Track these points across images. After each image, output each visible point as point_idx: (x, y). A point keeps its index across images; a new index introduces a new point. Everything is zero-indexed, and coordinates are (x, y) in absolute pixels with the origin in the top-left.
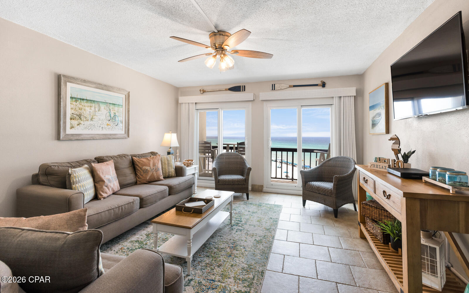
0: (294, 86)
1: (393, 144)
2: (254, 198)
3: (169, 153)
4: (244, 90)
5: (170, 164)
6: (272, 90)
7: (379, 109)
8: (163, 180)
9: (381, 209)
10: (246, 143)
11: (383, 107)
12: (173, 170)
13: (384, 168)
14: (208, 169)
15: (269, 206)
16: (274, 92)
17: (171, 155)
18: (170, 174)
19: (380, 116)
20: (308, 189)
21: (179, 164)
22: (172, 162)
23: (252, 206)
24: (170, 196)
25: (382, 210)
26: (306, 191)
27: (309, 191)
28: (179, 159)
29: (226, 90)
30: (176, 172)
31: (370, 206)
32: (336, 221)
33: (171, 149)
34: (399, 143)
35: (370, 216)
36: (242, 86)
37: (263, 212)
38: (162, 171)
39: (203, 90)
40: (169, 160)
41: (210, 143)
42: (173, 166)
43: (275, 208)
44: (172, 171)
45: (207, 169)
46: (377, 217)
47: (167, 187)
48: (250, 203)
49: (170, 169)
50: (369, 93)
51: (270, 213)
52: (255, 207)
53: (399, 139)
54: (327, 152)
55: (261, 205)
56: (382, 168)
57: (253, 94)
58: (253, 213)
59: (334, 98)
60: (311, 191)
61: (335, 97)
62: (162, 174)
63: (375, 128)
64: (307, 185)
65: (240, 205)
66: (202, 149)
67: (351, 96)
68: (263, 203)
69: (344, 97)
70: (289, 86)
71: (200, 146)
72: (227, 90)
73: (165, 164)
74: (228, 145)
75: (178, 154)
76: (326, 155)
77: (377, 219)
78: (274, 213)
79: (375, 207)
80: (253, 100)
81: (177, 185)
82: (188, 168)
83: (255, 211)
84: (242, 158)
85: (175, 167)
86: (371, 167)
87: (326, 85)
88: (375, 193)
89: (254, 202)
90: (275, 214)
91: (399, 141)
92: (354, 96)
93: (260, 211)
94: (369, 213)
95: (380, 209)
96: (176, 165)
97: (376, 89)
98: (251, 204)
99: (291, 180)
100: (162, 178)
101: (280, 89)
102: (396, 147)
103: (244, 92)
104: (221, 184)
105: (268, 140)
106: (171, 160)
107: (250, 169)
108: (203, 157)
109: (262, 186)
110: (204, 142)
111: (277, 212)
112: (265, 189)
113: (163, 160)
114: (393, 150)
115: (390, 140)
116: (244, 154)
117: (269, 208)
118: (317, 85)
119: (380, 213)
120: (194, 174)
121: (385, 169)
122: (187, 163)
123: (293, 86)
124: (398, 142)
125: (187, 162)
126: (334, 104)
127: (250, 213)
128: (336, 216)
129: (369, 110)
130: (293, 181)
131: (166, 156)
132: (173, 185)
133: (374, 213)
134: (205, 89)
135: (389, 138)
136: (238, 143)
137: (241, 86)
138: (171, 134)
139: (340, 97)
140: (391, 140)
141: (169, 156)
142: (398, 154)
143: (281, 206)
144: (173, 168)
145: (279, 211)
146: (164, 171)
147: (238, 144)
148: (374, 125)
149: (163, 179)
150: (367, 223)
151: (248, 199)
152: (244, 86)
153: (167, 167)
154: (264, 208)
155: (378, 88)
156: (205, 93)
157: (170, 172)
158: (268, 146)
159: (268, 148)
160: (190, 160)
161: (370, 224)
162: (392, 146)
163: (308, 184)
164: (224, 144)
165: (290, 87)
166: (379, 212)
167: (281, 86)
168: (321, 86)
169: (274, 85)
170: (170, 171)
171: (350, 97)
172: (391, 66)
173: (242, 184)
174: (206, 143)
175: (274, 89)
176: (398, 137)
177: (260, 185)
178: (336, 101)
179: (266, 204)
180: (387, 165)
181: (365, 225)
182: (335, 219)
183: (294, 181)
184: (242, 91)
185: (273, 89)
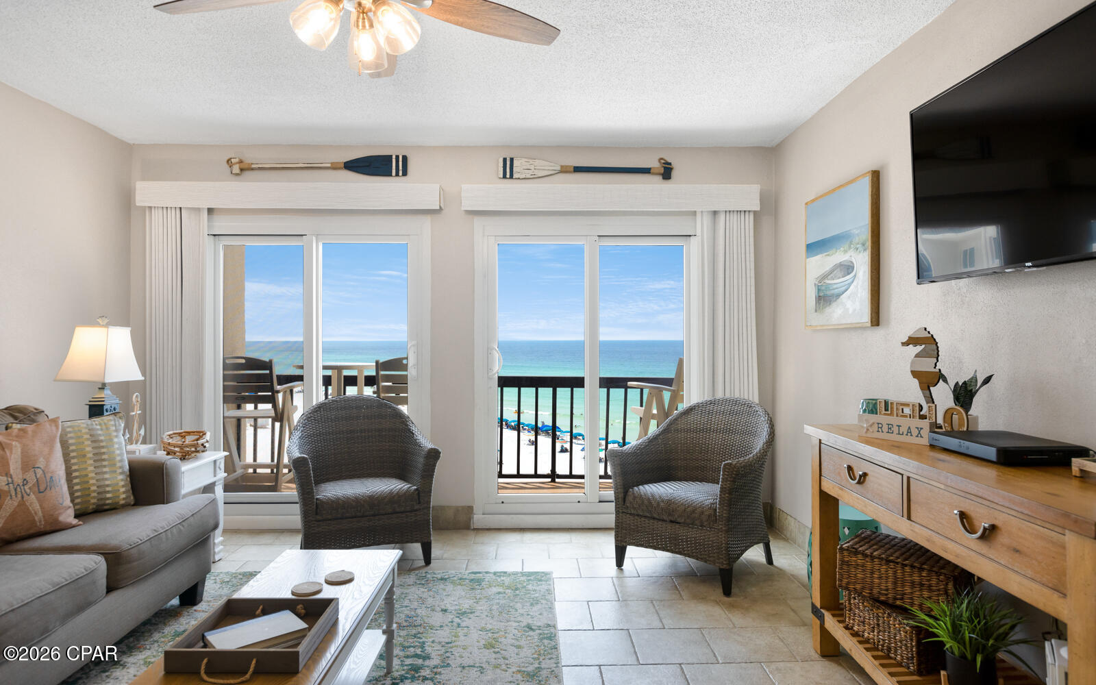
0: (578, 170)
1: (917, 356)
2: (445, 556)
3: (96, 410)
4: (405, 173)
5: (104, 457)
6: (505, 177)
7: (845, 252)
8: (74, 526)
9: (903, 564)
10: (411, 362)
11: (863, 245)
12: (121, 477)
13: (915, 432)
14: (255, 460)
15: (507, 580)
16: (508, 184)
17: (111, 417)
18: (109, 495)
19: (849, 274)
20: (634, 508)
21: (143, 451)
22: (116, 446)
23: (450, 587)
24: (115, 595)
25: (906, 565)
26: (628, 516)
27: (638, 515)
28: (142, 432)
29: (334, 167)
30: (133, 488)
31: (865, 556)
32: (731, 607)
33: (107, 392)
34: (936, 353)
35: (863, 588)
36: (397, 157)
37: (495, 607)
38: (70, 487)
39: (241, 162)
40: (102, 438)
41: (268, 365)
42: (121, 461)
43: (530, 587)
44: (117, 484)
45: (249, 459)
46: (887, 590)
47: (100, 560)
48: (439, 576)
49: (107, 476)
50: (806, 204)
51: (518, 606)
52: (460, 591)
53: (935, 340)
54: (671, 386)
55: (479, 581)
56: (909, 432)
57: (437, 186)
58: (461, 614)
59: (699, 216)
60: (645, 517)
61: (702, 212)
62: (68, 502)
63: (828, 310)
64: (629, 498)
65: (406, 591)
66: (234, 389)
67: (745, 211)
68: (487, 573)
69: (728, 214)
70: (562, 166)
71: (225, 378)
72: (340, 169)
73: (84, 456)
74: (339, 369)
75: (137, 412)
76: (667, 396)
77: (886, 595)
78: (532, 605)
79: (882, 559)
80: (438, 208)
81: (148, 543)
82: (186, 467)
83: (466, 604)
84: (400, 415)
85: (131, 464)
86: (868, 430)
87: (674, 174)
88: (909, 518)
89: (453, 572)
90: (539, 606)
91: (935, 347)
92: (755, 212)
93: (482, 607)
94: (863, 579)
95: (897, 563)
96: (131, 456)
97: (834, 190)
98: (442, 579)
99: (550, 480)
100: (68, 516)
101: (528, 176)
102: (927, 365)
103: (401, 179)
104: (330, 517)
105: (489, 351)
106: (111, 440)
107: (434, 455)
108: (234, 417)
109: (469, 510)
110: (243, 361)
111: (544, 602)
112: (478, 519)
113: (71, 441)
114: (915, 374)
115: (905, 344)
116: (404, 401)
117: (508, 587)
118: (646, 171)
119: (899, 574)
120: (209, 489)
121: (919, 435)
122: (181, 447)
123: (572, 169)
124: (934, 350)
125: (177, 441)
126: (699, 233)
127: (451, 617)
128: (727, 592)
129: (804, 256)
130: (553, 481)
131: (84, 422)
132: (126, 547)
133: (880, 578)
134: (250, 157)
135: (905, 340)
136: (377, 362)
137: (394, 157)
138: (104, 330)
139: (715, 213)
140: (911, 346)
141: (97, 420)
142: (931, 388)
143: (546, 574)
144: (120, 471)
145: (548, 597)
146: (77, 488)
147: (380, 366)
148: (824, 298)
149: (75, 521)
150: (850, 610)
151: (428, 560)
152: (405, 158)
153: (91, 468)
154: (495, 590)
155: (841, 186)
156: (247, 174)
157: (108, 489)
158: (489, 369)
159: (490, 378)
160: (189, 433)
161: (861, 612)
162: (913, 363)
163: (633, 493)
164: (325, 368)
165: (564, 170)
166: (895, 573)
167: (532, 167)
168: (659, 174)
169: (512, 160)
170: (107, 483)
171: (743, 214)
172: (912, 115)
173: (408, 508)
174: (253, 363)
175: (511, 177)
176: (932, 335)
177: (463, 507)
178: (702, 226)
179: (495, 573)
180: (925, 424)
181: (842, 615)
182: (726, 599)
183: (557, 480)
184: (397, 175)
185: (508, 176)
